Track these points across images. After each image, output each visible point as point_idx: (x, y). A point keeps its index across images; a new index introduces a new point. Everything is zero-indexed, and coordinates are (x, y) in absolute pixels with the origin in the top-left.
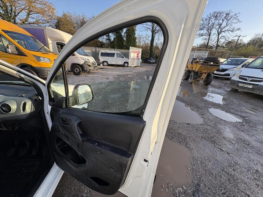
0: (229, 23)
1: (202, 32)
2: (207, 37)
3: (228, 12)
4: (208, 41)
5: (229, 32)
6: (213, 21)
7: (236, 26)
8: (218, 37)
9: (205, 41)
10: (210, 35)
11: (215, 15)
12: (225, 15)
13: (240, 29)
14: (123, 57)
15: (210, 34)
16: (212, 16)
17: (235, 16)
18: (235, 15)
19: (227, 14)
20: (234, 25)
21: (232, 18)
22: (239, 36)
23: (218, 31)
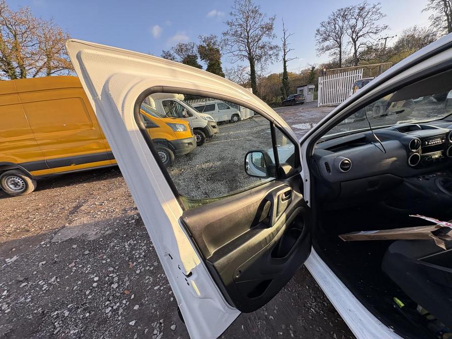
0: (366, 22)
1: (327, 43)
2: (337, 50)
3: (362, 5)
4: (339, 56)
5: (371, 34)
6: (341, 23)
7: (380, 23)
8: (355, 46)
9: (334, 57)
10: (340, 47)
11: (342, 14)
12: (357, 11)
13: (387, 26)
14: (229, 108)
15: (341, 45)
16: (337, 17)
17: (374, 10)
18: (374, 8)
19: (362, 9)
20: (376, 23)
21: (370, 13)
22: (386, 38)
23: (352, 37)
